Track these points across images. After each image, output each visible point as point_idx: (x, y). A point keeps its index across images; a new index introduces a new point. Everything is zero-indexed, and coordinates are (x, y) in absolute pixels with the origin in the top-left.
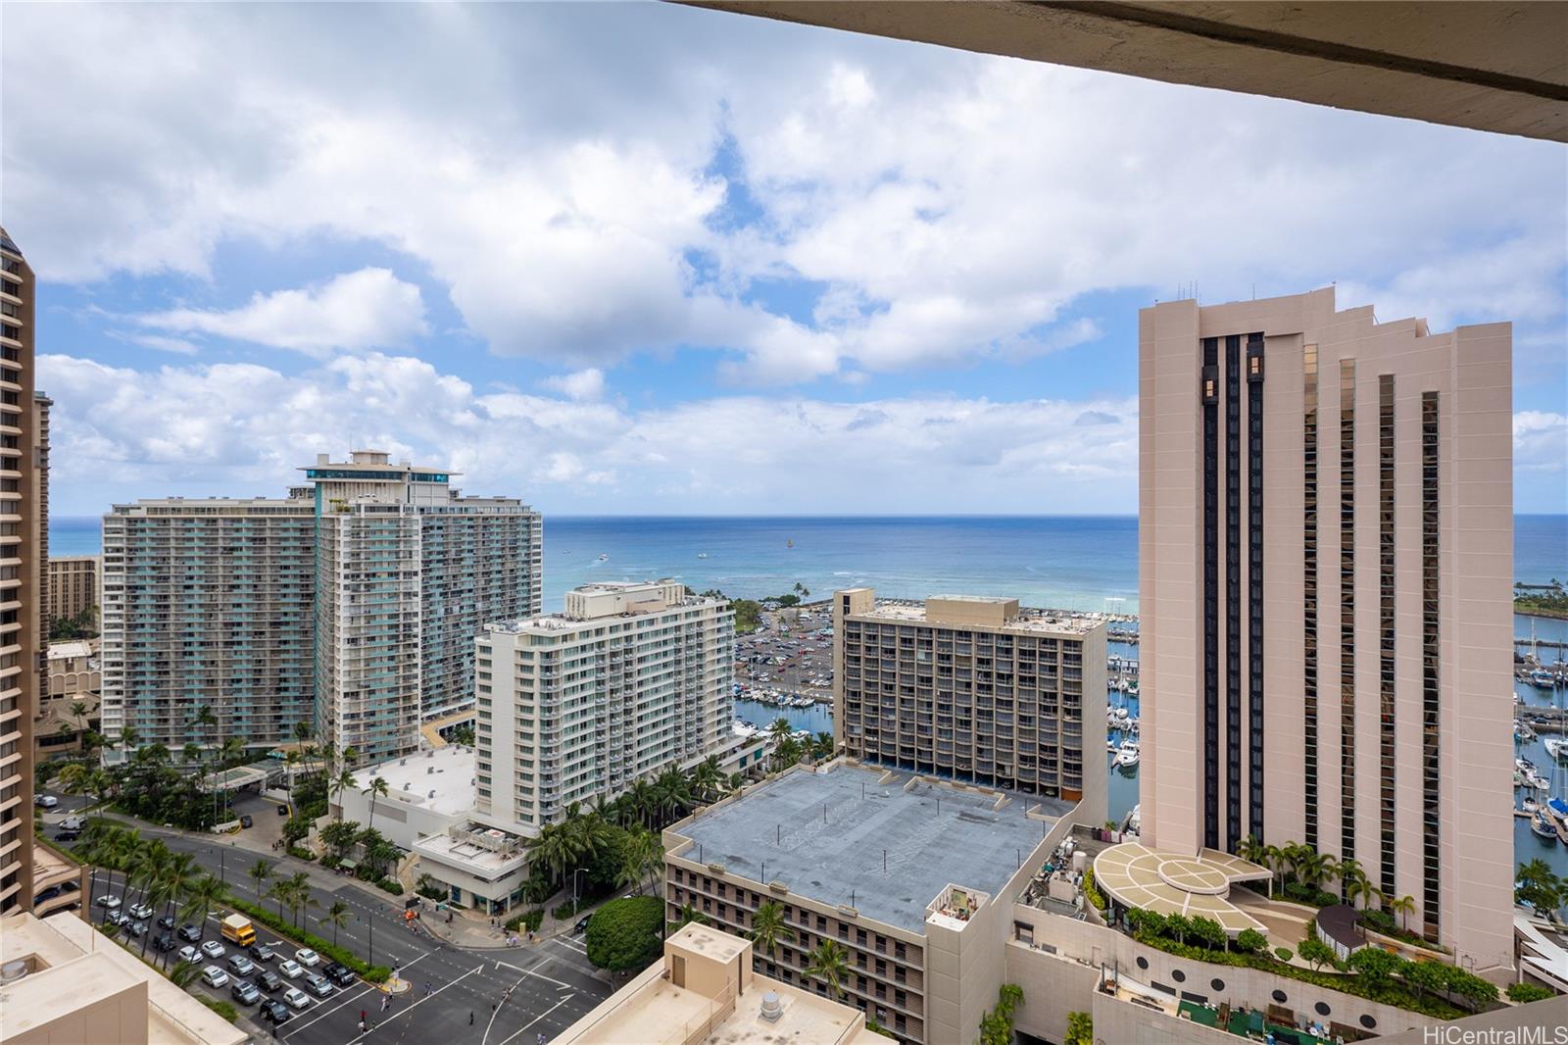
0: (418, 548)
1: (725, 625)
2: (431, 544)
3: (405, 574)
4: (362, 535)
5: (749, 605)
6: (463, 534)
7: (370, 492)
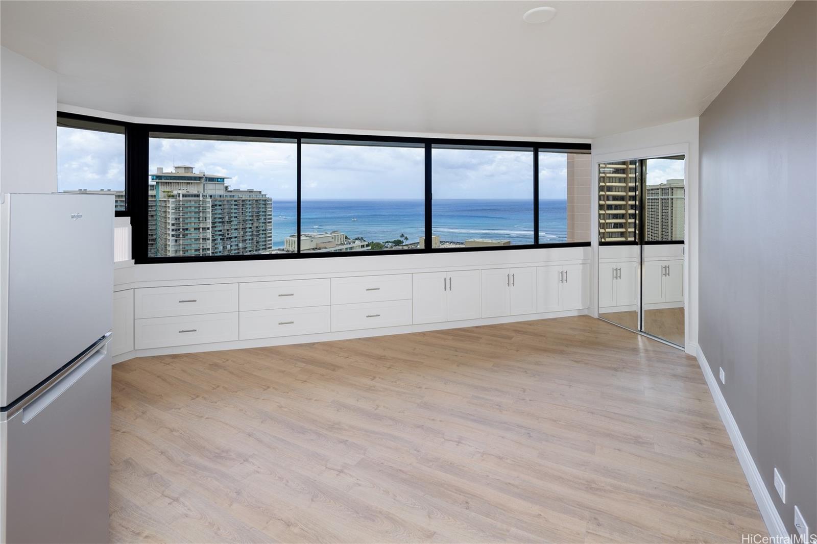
0: (210, 215)
2: (216, 214)
3: (203, 228)
4: (181, 209)
5: (378, 244)
6: (232, 209)
7: (184, 187)
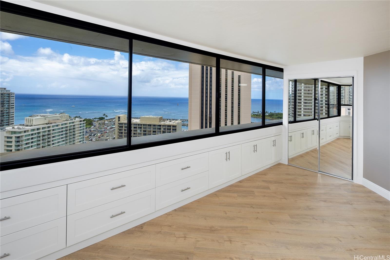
1: (82, 125)
5: (89, 120)
